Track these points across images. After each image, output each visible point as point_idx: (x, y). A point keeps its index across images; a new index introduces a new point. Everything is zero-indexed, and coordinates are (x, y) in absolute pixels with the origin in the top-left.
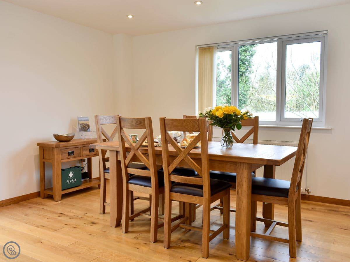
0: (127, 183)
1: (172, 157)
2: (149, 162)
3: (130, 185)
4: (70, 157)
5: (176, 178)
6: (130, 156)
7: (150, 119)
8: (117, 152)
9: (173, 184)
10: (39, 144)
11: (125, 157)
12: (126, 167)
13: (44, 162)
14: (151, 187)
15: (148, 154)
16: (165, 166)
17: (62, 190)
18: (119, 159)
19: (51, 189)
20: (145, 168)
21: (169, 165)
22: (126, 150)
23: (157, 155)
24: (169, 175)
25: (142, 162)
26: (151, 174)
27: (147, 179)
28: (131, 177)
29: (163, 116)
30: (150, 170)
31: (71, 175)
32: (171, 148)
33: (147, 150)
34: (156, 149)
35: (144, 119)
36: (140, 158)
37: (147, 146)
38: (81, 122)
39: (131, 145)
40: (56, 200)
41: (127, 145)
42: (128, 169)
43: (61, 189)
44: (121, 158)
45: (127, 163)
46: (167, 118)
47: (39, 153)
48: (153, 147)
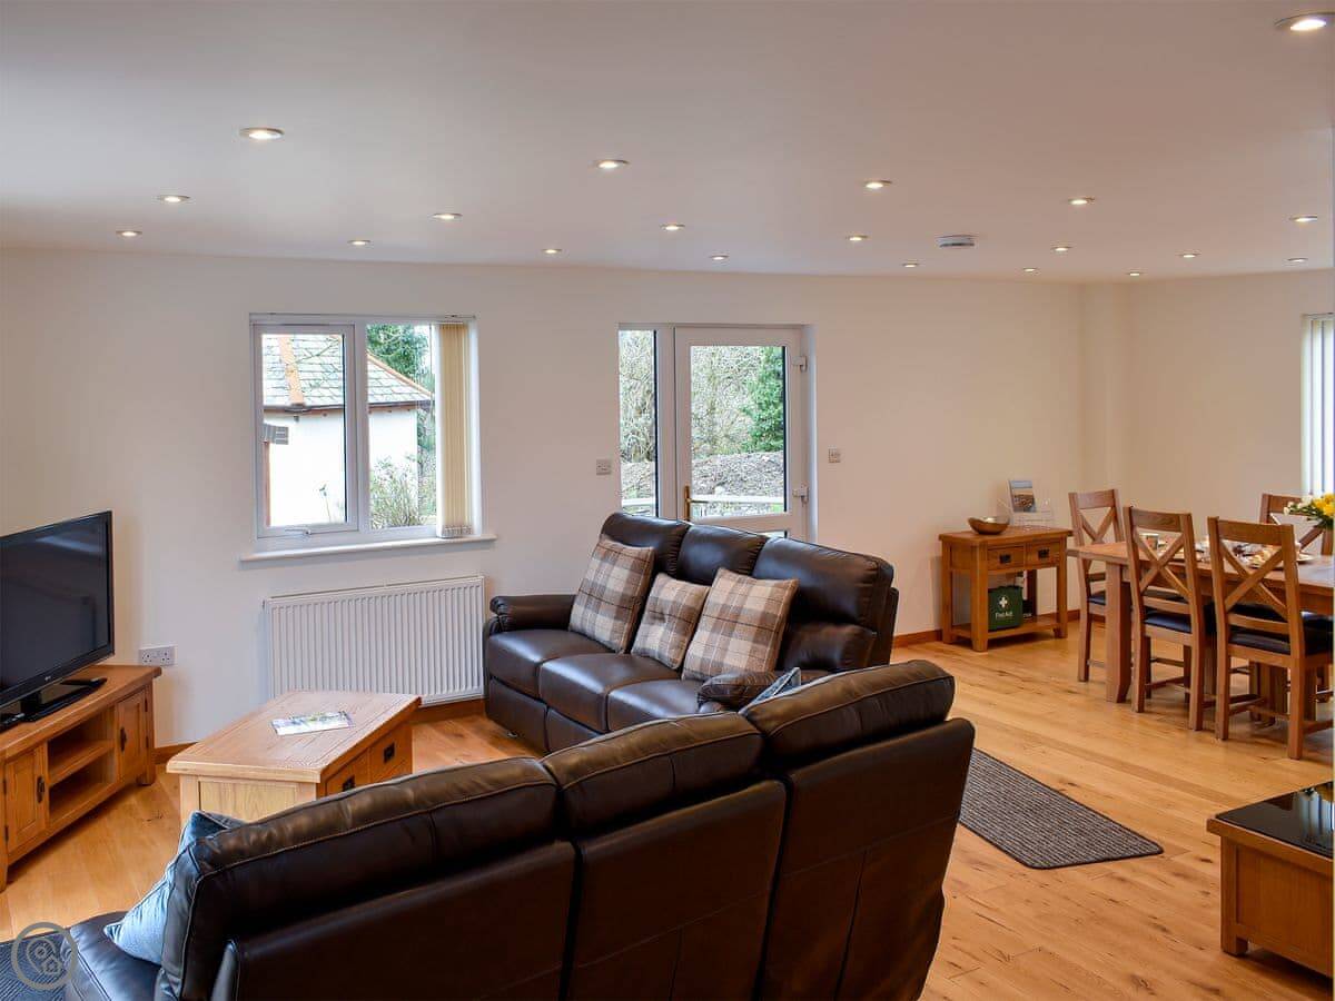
0: (1143, 623)
1: (1231, 583)
2: (1189, 590)
3: (1148, 627)
4: (1003, 565)
5: (1238, 620)
6: (1148, 577)
7: (1189, 517)
8: (1122, 567)
9: (1233, 631)
10: (941, 537)
11: (1139, 578)
12: (1141, 595)
13: (951, 574)
14: (1190, 633)
15: (1185, 576)
16: (1217, 599)
17: (990, 631)
18: (1125, 580)
19: (968, 627)
20: (1178, 599)
21: (1225, 597)
22: (1142, 566)
23: (1204, 578)
24: (1226, 613)
25: (1170, 587)
26: (1192, 609)
27: (1182, 620)
28: (1149, 614)
29: (1214, 516)
30: (1187, 603)
31: (1003, 602)
32: (1228, 568)
33: (1183, 568)
34: (1201, 566)
35: (1177, 516)
36: (1169, 581)
37: (1182, 561)
38: (1017, 492)
39: (1151, 556)
40: (978, 648)
41: (1142, 556)
42: (1145, 598)
43: (987, 628)
44: (1130, 577)
45: (1142, 589)
46: (1221, 518)
47: (940, 553)
48: (1195, 561)
